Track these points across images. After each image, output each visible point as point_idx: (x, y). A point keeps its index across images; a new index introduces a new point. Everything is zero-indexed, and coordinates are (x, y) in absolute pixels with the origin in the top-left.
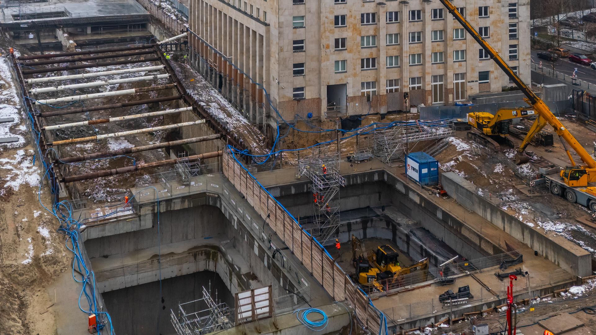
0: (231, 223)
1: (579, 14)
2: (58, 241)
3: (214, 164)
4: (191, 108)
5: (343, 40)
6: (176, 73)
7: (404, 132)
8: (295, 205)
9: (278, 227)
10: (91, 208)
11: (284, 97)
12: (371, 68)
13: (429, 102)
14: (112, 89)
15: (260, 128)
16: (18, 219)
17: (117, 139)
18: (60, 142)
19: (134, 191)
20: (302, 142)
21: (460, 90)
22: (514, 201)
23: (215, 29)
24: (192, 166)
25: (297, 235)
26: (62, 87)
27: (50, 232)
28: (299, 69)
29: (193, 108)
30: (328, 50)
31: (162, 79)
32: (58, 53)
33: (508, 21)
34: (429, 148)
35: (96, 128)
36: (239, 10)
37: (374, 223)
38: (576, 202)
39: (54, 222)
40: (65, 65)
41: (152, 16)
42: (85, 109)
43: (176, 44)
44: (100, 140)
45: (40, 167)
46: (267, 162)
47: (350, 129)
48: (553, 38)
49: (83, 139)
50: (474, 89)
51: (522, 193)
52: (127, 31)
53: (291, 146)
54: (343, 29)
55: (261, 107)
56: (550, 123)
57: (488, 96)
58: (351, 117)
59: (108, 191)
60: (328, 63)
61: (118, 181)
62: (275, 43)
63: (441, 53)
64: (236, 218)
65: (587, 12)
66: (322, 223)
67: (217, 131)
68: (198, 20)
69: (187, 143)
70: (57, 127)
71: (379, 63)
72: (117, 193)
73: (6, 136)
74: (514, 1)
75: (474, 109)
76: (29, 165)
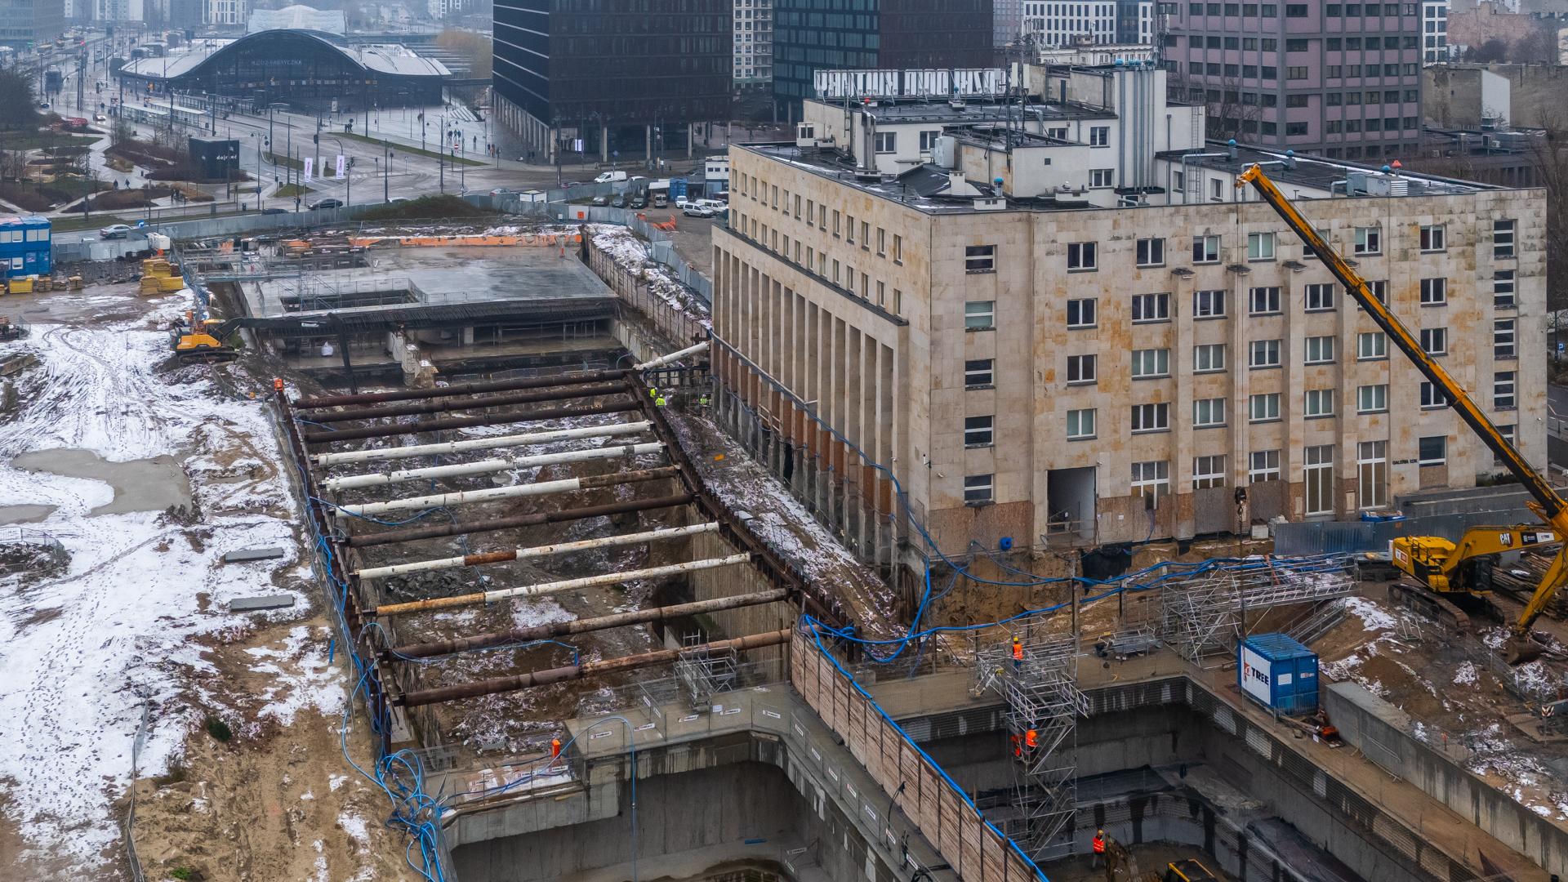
0: (810, 805)
2: (387, 847)
3: (770, 661)
4: (715, 525)
5: (1089, 360)
6: (681, 439)
7: (1235, 583)
8: (968, 762)
9: (923, 816)
10: (470, 769)
11: (943, 497)
12: (1155, 428)
13: (1298, 510)
14: (524, 479)
15: (885, 574)
16: (291, 794)
17: (534, 600)
18: (395, 608)
19: (574, 727)
20: (985, 608)
21: (1374, 483)
22: (1504, 753)
23: (777, 333)
24: (715, 666)
25: (971, 835)
26: (402, 474)
27: (370, 826)
28: (978, 432)
29: (722, 526)
30: (1053, 386)
31: (645, 454)
32: (393, 391)
33: (1492, 314)
34: (1295, 624)
35: (483, 573)
36: (836, 287)
37: (1159, 806)
39: (378, 802)
40: (409, 419)
41: (622, 302)
42: (457, 526)
43: (680, 370)
44: (494, 603)
45: (345, 667)
46: (900, 656)
47: (1103, 577)
49: (450, 600)
50: (1407, 479)
51: (1521, 734)
52: (561, 338)
53: (960, 619)
54: (1088, 332)
55: (886, 523)
57: (1442, 496)
58: (1106, 547)
59: (511, 729)
60: (1051, 416)
61: (537, 703)
62: (921, 366)
63: (1327, 393)
64: (822, 794)
66: (1034, 806)
67: (778, 582)
68: (735, 313)
69: (705, 611)
70: (388, 570)
71: (1175, 417)
72: (534, 732)
73: (264, 594)
74: (1507, 265)
75: (1406, 530)
76: (320, 664)
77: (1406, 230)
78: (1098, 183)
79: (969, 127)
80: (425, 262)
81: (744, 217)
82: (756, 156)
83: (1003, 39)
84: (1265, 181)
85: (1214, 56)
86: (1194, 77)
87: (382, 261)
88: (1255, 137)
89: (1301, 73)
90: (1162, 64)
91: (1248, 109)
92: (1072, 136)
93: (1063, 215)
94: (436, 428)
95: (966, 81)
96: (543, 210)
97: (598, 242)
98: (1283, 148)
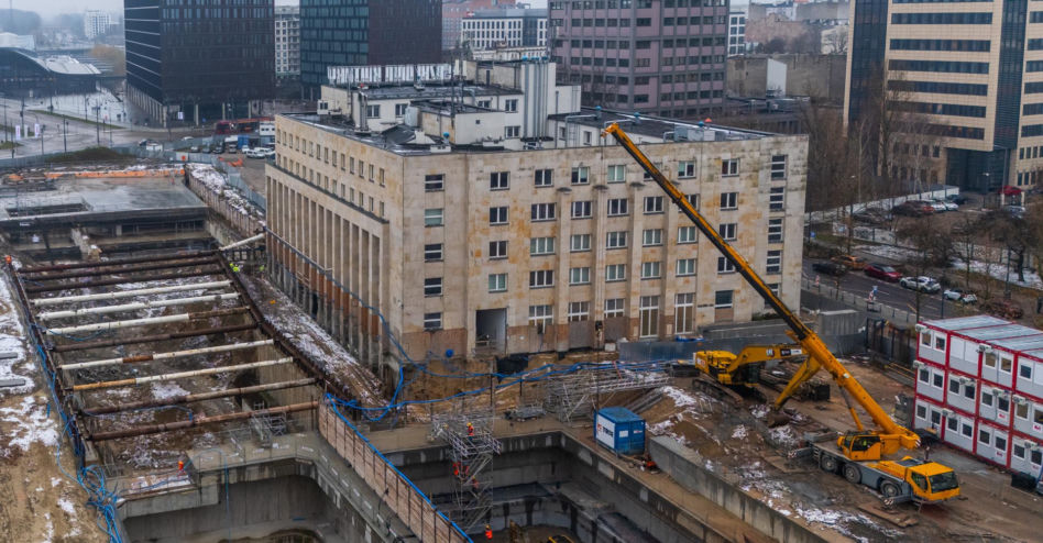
0: (331, 500)
1: (887, 204)
2: (86, 518)
3: (306, 419)
4: (271, 341)
5: (503, 245)
6: (249, 291)
7: (594, 378)
8: (426, 478)
9: (400, 508)
10: (131, 477)
11: (411, 326)
12: (545, 285)
13: (635, 335)
14: (155, 314)
15: (375, 370)
16: (31, 488)
17: (164, 383)
18: (84, 386)
19: (191, 454)
20: (436, 391)
22: (762, 479)
23: (307, 229)
24: (273, 422)
25: (429, 519)
26: (84, 311)
27: (76, 506)
28: (433, 287)
29: (275, 342)
30: (479, 259)
31: (227, 300)
32: (76, 263)
33: (767, 214)
34: (631, 402)
35: (134, 367)
36: (343, 201)
37: (543, 505)
38: (860, 483)
39: (80, 493)
40: (86, 280)
41: (211, 210)
42: (117, 341)
43: (248, 251)
44: (141, 384)
45: (57, 419)
46: (385, 417)
47: (510, 373)
48: (841, 240)
49: (116, 383)
50: (707, 316)
51: (775, 468)
52: (174, 232)
53: (421, 397)
54: (503, 227)
55: (375, 341)
56: (827, 368)
57: (728, 327)
58: (512, 355)
59: (154, 454)
60: (479, 278)
61: (168, 441)
62: (397, 248)
63: (657, 264)
64: (339, 495)
65: (900, 201)
66: (466, 503)
67: (310, 374)
68: (281, 216)
69: (266, 390)
70: (78, 365)
71: (557, 278)
72: (167, 456)
73: (8, 378)
74: (779, 183)
75: (705, 347)
76: (42, 418)
77: (712, 162)
78: (510, 134)
79: (427, 101)
80: (90, 187)
81: (285, 158)
82: (292, 121)
83: (448, 44)
84: (621, 133)
85: (588, 53)
86: (573, 67)
87: (65, 187)
88: (613, 104)
89: (646, 63)
90: (553, 59)
91: (609, 86)
92: (493, 106)
93: (488, 155)
94: (102, 284)
95: (425, 72)
96: (161, 155)
97: (194, 174)
98: (632, 111)
